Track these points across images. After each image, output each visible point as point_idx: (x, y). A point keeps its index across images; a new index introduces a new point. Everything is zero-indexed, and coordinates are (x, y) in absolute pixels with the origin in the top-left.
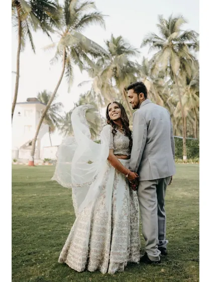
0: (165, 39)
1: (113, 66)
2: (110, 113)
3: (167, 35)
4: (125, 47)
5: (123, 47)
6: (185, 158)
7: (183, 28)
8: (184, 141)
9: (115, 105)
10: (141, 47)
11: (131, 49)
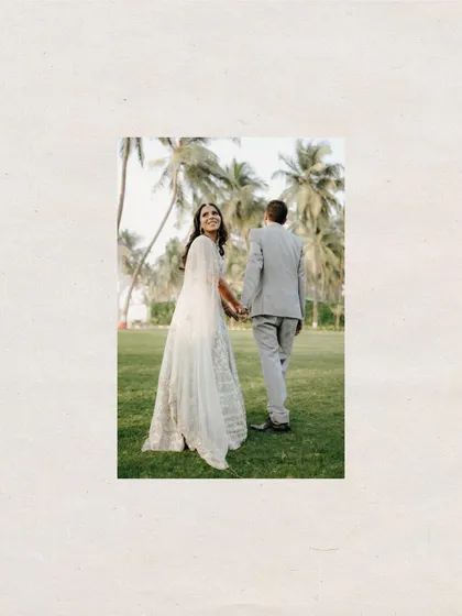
0: (301, 171)
1: (237, 200)
2: (202, 219)
3: (305, 167)
4: (249, 176)
5: (246, 177)
6: (315, 325)
7: (326, 160)
8: (315, 304)
9: (213, 209)
10: (272, 178)
11: (258, 181)
